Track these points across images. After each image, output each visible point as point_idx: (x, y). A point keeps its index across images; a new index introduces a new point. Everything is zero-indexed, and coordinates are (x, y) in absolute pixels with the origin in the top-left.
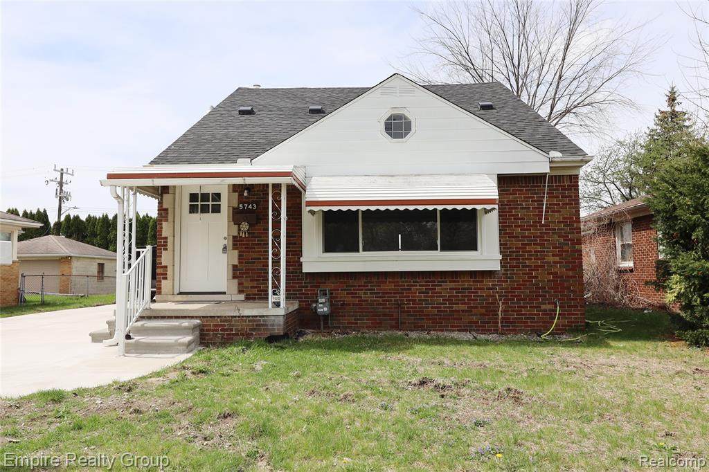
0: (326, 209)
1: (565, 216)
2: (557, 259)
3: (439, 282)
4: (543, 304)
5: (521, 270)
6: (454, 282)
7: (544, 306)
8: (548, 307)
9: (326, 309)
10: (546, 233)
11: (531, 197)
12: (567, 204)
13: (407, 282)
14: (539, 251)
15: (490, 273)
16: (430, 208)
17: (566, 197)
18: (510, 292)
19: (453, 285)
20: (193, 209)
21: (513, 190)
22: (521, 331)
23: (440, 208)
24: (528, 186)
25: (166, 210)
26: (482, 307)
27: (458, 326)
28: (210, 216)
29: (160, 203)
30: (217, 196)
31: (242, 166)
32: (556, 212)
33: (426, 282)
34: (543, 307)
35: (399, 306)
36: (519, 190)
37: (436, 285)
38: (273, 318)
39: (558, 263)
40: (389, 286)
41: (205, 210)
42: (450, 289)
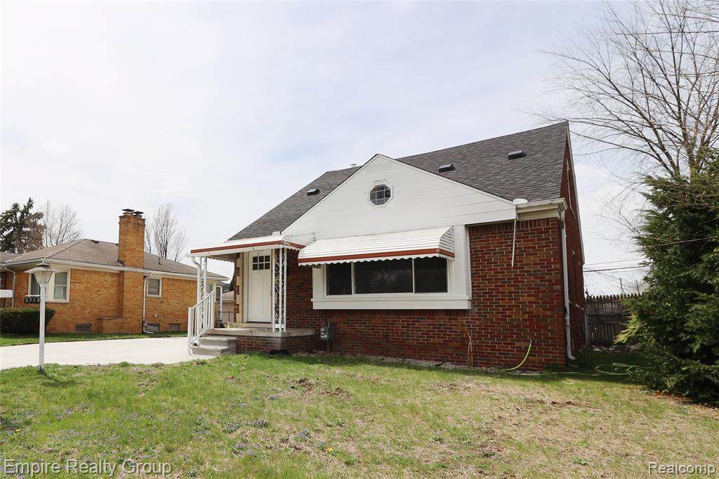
0: (329, 262)
1: (542, 258)
2: (533, 299)
3: (418, 318)
4: (517, 341)
5: (494, 309)
6: (432, 319)
7: (519, 343)
8: (523, 344)
9: (326, 336)
10: (520, 275)
11: (505, 243)
12: (544, 246)
13: (391, 318)
14: (513, 292)
15: (464, 312)
16: (406, 257)
17: (543, 239)
18: (484, 329)
19: (430, 321)
20: (255, 268)
21: (486, 237)
22: (494, 365)
23: (414, 257)
24: (501, 233)
25: (238, 268)
26: (457, 342)
27: (434, 357)
28: (264, 271)
29: (236, 264)
30: (268, 258)
31: (276, 237)
32: (531, 254)
33: (407, 318)
34: (517, 344)
35: (386, 336)
36: (493, 237)
37: (415, 321)
38: (275, 339)
39: (534, 303)
40: (377, 320)
41: (261, 268)
42: (428, 325)
